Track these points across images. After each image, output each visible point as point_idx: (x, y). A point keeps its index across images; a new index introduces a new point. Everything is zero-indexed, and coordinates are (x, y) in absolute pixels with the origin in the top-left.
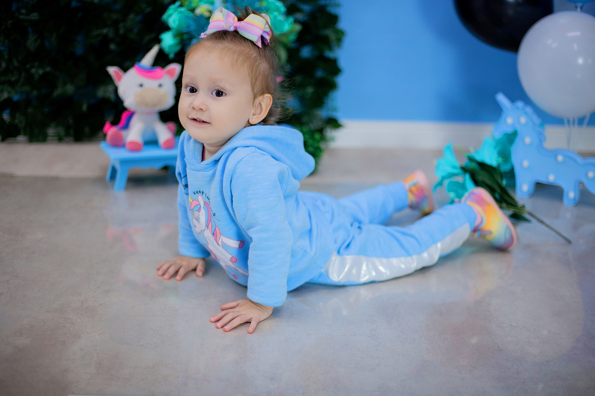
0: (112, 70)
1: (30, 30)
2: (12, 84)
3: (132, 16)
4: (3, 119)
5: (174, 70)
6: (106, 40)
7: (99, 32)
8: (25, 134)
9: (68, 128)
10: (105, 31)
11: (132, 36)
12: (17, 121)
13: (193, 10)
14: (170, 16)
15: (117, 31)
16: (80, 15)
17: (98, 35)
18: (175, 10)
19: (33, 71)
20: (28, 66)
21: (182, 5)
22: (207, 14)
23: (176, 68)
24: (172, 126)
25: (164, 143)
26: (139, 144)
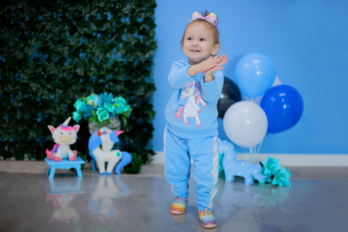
0: (50, 127)
1: (18, 110)
2: (9, 134)
3: (63, 105)
4: (5, 149)
5: (77, 127)
6: (51, 116)
7: (48, 112)
8: (14, 157)
9: (33, 154)
10: (51, 111)
11: (62, 113)
12: (11, 151)
13: (86, 103)
14: (76, 105)
15: (56, 111)
16: (40, 104)
17: (48, 113)
18: (79, 102)
19: (19, 128)
20: (17, 126)
21: (82, 100)
22: (91, 104)
23: (78, 127)
24: (76, 151)
25: (71, 158)
26: (60, 158)
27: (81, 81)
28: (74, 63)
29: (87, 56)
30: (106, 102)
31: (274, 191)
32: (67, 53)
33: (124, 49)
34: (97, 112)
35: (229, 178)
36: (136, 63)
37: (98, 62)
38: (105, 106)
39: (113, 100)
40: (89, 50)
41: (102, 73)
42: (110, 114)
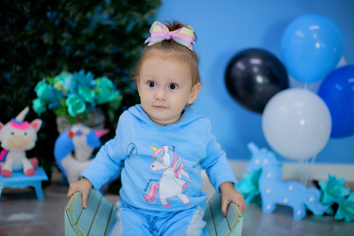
14: (38, 88)
21: (47, 82)
22: (60, 88)
23: (39, 123)
24: (35, 160)
25: (27, 172)
26: (10, 172)
27: (50, 53)
28: (39, 26)
29: (57, 16)
30: (82, 86)
31: (337, 228)
32: (28, 11)
33: (112, 6)
34: (68, 102)
35: (268, 206)
36: (130, 28)
37: (74, 25)
38: (80, 92)
39: (93, 83)
40: (60, 7)
41: (80, 41)
42: (88, 104)
